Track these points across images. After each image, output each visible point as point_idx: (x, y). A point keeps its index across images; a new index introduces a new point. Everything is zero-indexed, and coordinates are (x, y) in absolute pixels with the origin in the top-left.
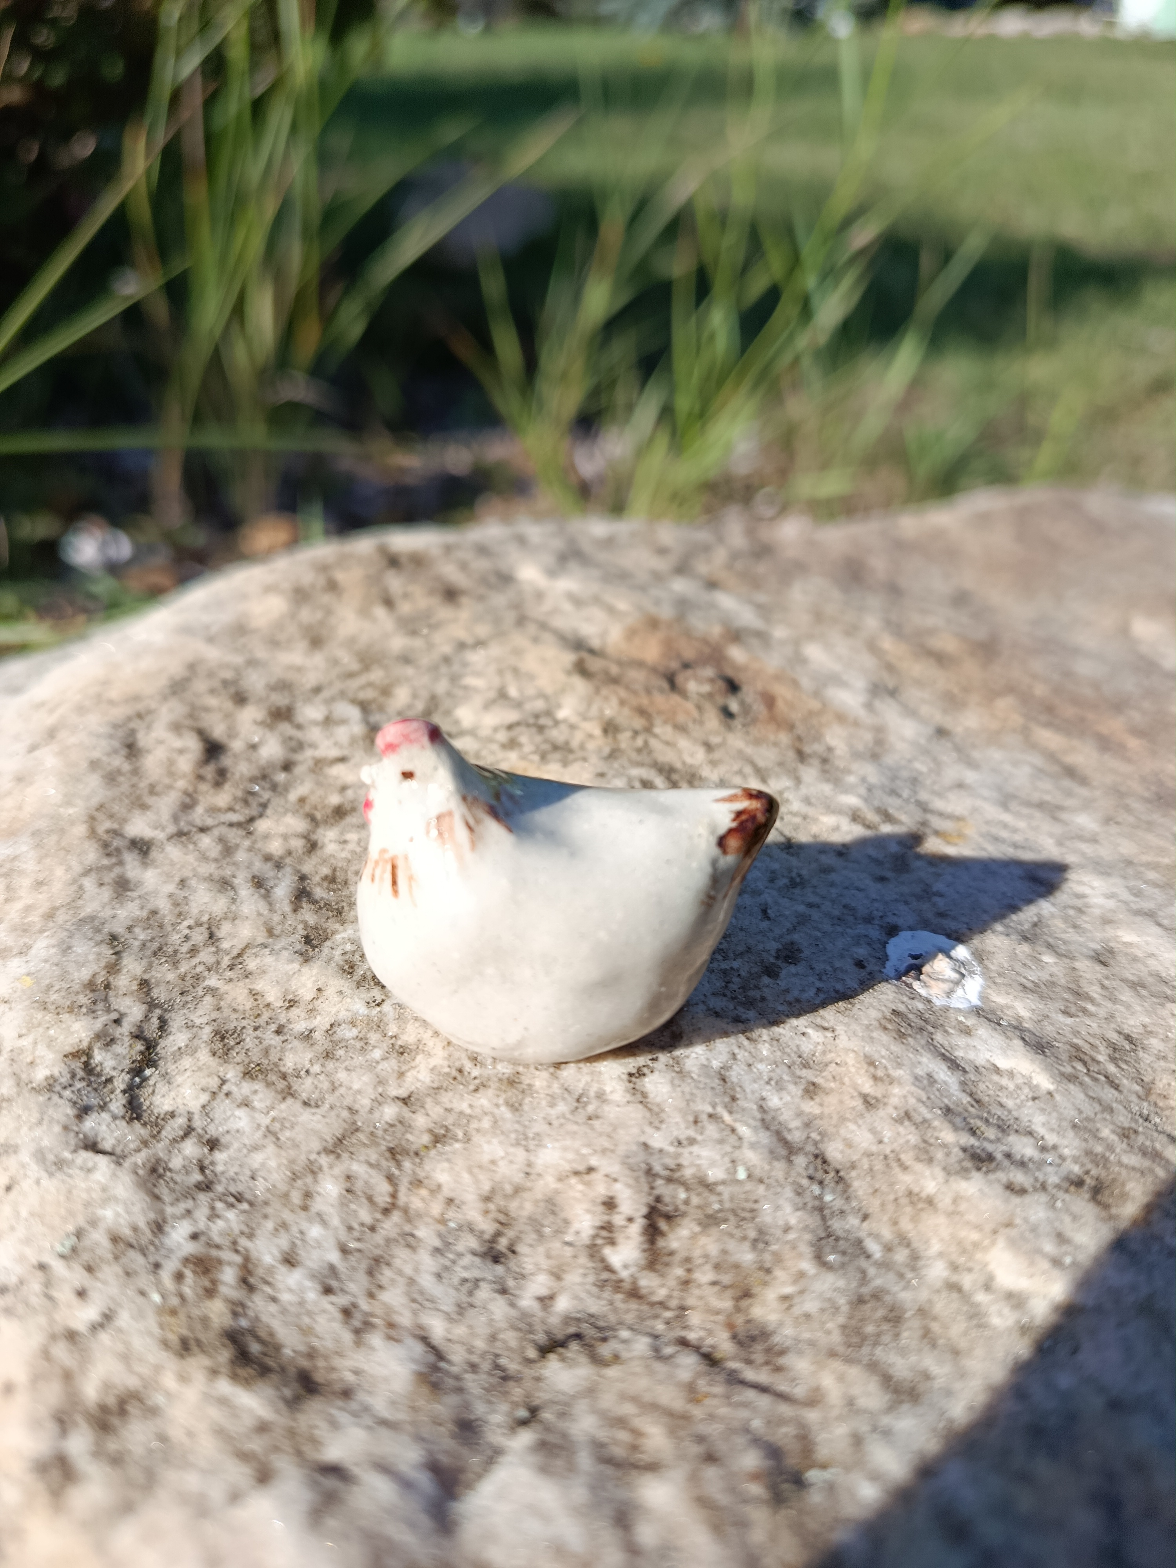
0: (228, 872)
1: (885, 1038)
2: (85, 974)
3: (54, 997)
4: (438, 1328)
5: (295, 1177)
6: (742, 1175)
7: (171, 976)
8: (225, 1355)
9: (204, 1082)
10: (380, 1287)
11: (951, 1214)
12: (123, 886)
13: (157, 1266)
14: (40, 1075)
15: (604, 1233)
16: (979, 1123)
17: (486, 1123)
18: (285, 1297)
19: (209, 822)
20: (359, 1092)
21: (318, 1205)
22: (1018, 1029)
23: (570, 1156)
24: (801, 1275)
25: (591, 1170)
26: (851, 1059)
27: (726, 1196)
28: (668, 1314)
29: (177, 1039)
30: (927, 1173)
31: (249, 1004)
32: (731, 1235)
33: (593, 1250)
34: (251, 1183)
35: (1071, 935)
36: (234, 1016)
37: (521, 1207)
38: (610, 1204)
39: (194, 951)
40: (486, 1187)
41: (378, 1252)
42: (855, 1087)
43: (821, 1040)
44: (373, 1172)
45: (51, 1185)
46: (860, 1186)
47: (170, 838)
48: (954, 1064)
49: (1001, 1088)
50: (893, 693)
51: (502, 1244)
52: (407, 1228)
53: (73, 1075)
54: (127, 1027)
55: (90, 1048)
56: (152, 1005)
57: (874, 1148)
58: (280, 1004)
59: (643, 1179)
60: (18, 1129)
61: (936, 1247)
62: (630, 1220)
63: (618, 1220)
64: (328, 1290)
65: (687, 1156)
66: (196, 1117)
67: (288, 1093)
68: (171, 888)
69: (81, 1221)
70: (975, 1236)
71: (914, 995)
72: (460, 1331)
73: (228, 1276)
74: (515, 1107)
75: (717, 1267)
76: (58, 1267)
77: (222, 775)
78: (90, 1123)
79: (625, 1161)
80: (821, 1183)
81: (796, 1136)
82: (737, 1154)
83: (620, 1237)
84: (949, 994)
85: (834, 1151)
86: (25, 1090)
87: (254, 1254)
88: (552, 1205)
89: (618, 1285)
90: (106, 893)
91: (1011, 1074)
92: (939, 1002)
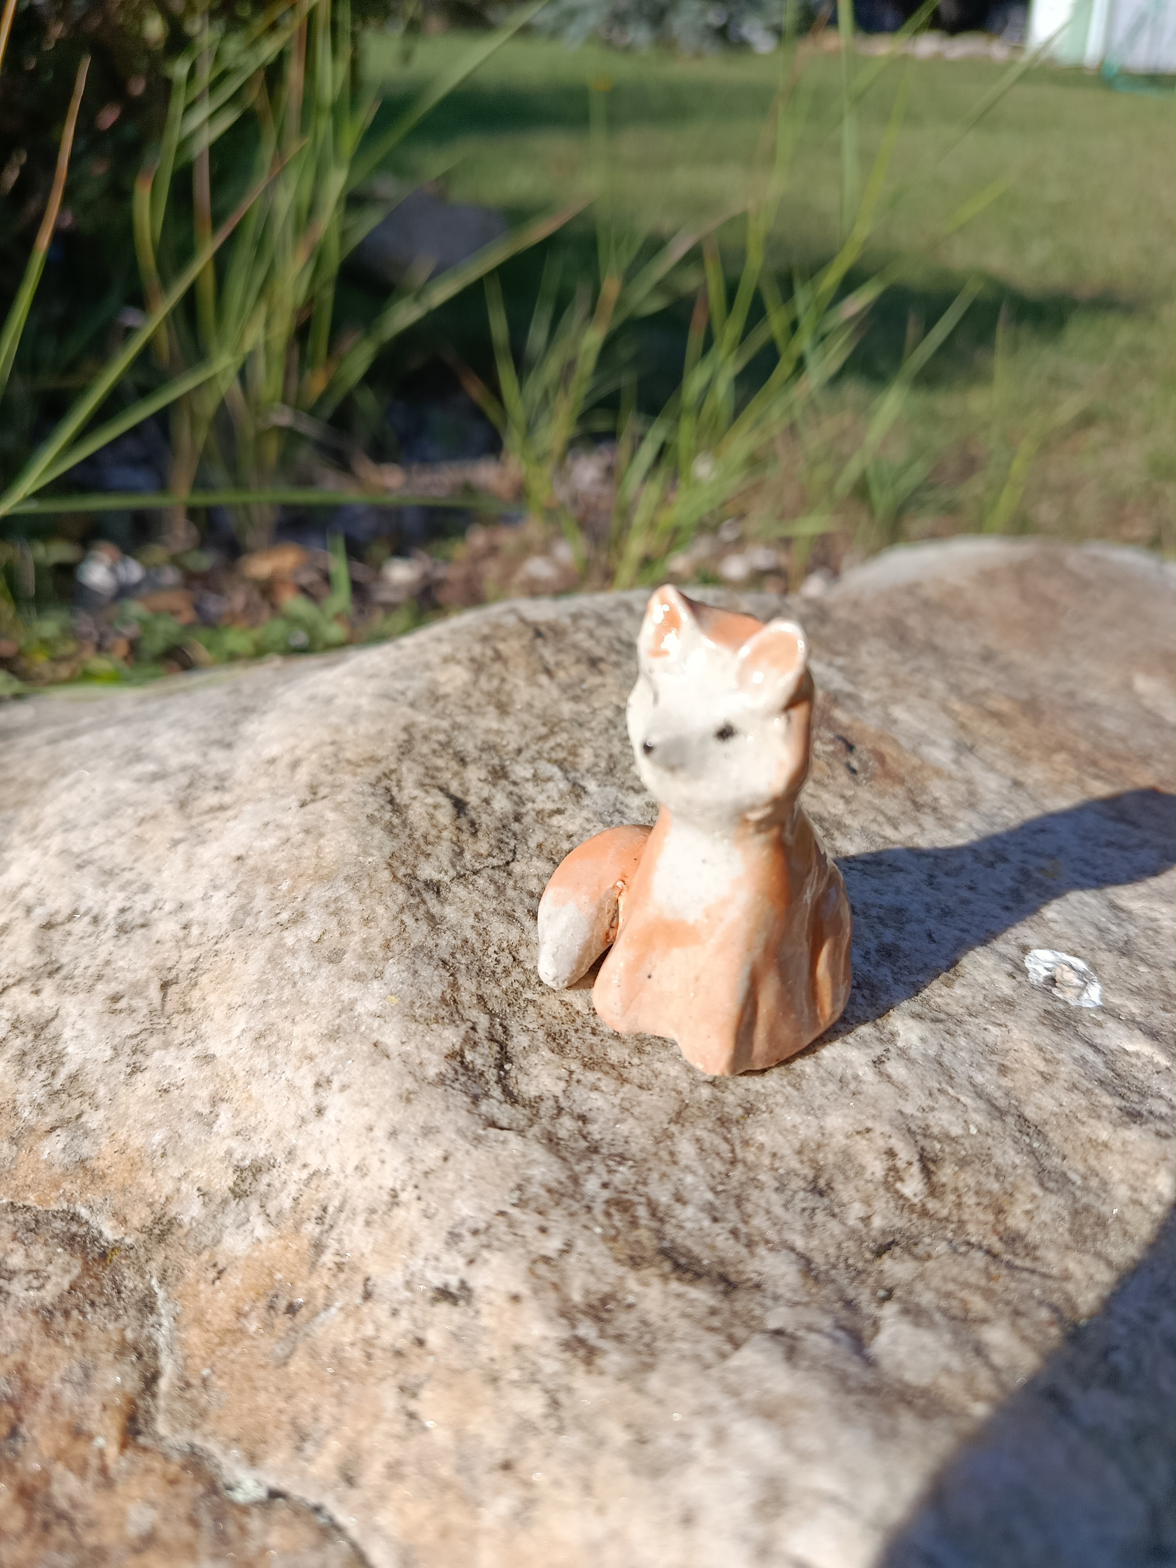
0: (508, 907)
1: (1046, 1031)
2: (436, 992)
3: (418, 1012)
4: (799, 1243)
5: (657, 1142)
6: (973, 1131)
7: (497, 992)
8: (667, 1266)
9: (556, 1072)
10: (749, 1216)
11: (1123, 1153)
12: (433, 920)
13: (589, 1209)
14: (431, 1072)
15: (892, 1173)
16: (1125, 1091)
17: (780, 1099)
18: (689, 1225)
19: (478, 866)
20: (676, 1078)
21: (683, 1162)
22: (1132, 1022)
23: (851, 1121)
24: (1034, 1197)
25: (868, 1130)
26: (1025, 1047)
27: (967, 1145)
28: (952, 1226)
29: (519, 1041)
30: (1100, 1125)
31: (563, 1012)
32: (981, 1172)
33: (887, 1185)
34: (627, 1147)
35: (1154, 951)
36: (555, 1022)
37: (825, 1158)
38: (891, 1153)
39: (507, 972)
40: (797, 1145)
41: (738, 1192)
42: (1033, 1066)
43: (999, 1033)
44: (713, 1135)
45: (479, 1154)
46: (1055, 1136)
47: (452, 880)
48: (1096, 1049)
49: (1132, 1065)
50: (971, 749)
51: (822, 1183)
52: (752, 1175)
53: (456, 1072)
54: (482, 1033)
55: (462, 1050)
56: (492, 1014)
57: (1056, 1109)
58: (587, 1011)
59: (907, 1135)
60: (432, 1114)
61: (1117, 1176)
62: (910, 1164)
63: (901, 1164)
64: (715, 1220)
65: (931, 1118)
66: (561, 1099)
67: (623, 1080)
68: (471, 921)
69: (516, 1179)
70: (1143, 1168)
71: (1056, 999)
72: (814, 1243)
73: (642, 1212)
74: (797, 1087)
75: (977, 1193)
76: (514, 1212)
77: (474, 828)
78: (484, 1107)
79: (891, 1122)
80: (1028, 1135)
81: (1002, 1103)
82: (966, 1116)
83: (906, 1177)
84: (1079, 997)
85: (1030, 1112)
86: (424, 1085)
87: (653, 1196)
88: (847, 1155)
89: (912, 1208)
90: (424, 927)
91: (1137, 1055)
92: (1073, 1003)
